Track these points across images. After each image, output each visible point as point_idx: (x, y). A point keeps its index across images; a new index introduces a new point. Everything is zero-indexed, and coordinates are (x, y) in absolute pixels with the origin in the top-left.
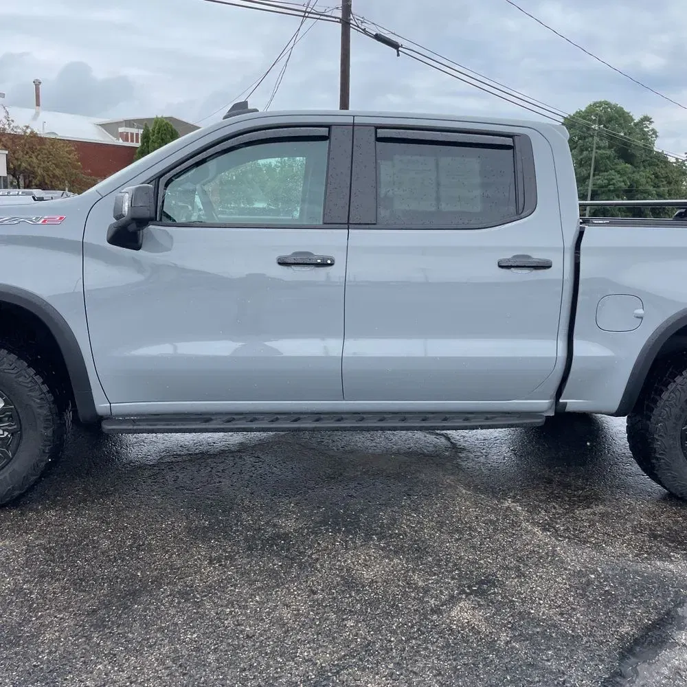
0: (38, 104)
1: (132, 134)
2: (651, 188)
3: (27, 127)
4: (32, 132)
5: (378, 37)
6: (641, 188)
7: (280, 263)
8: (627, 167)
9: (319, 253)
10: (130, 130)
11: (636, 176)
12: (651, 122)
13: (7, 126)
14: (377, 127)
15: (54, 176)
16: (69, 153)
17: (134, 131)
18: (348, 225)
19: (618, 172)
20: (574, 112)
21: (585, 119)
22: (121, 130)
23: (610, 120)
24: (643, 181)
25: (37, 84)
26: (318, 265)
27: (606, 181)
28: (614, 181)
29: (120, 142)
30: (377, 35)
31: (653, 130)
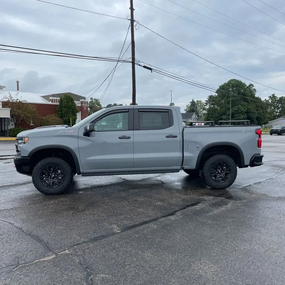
0: (18, 90)
1: (55, 100)
2: (255, 111)
3: (18, 99)
4: (19, 101)
5: (145, 67)
6: (252, 111)
7: (119, 138)
8: (245, 103)
9: (127, 136)
10: (54, 98)
11: (249, 107)
12: (253, 86)
13: (10, 100)
14: (139, 109)
15: (28, 117)
16: (33, 108)
17: (56, 98)
18: (133, 130)
19: (242, 105)
20: (223, 84)
21: (227, 86)
22: (50, 98)
23: (237, 86)
24: (252, 108)
25: (18, 82)
26: (127, 138)
27: (238, 109)
28: (241, 109)
29: (50, 103)
30: (144, 66)
31: (254, 89)
